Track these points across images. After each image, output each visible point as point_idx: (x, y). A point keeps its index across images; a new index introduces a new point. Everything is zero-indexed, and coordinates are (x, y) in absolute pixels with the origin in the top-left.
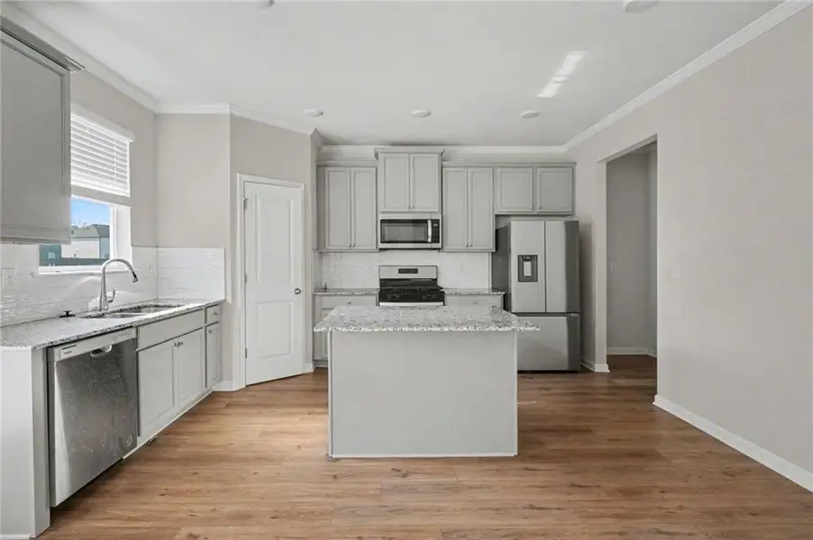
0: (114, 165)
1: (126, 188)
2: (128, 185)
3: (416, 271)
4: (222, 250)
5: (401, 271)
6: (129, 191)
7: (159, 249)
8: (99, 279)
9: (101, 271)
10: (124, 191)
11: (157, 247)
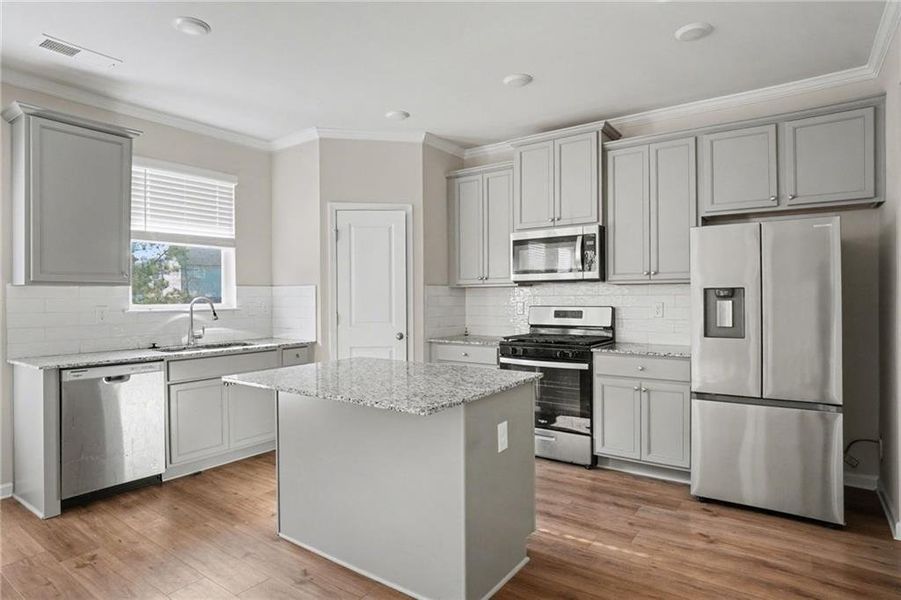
0: (217, 210)
1: (231, 230)
2: (234, 228)
3: (579, 315)
4: (314, 287)
5: (558, 314)
6: (234, 233)
7: (274, 288)
8: (188, 315)
9: (189, 309)
10: (228, 233)
11: (272, 286)
